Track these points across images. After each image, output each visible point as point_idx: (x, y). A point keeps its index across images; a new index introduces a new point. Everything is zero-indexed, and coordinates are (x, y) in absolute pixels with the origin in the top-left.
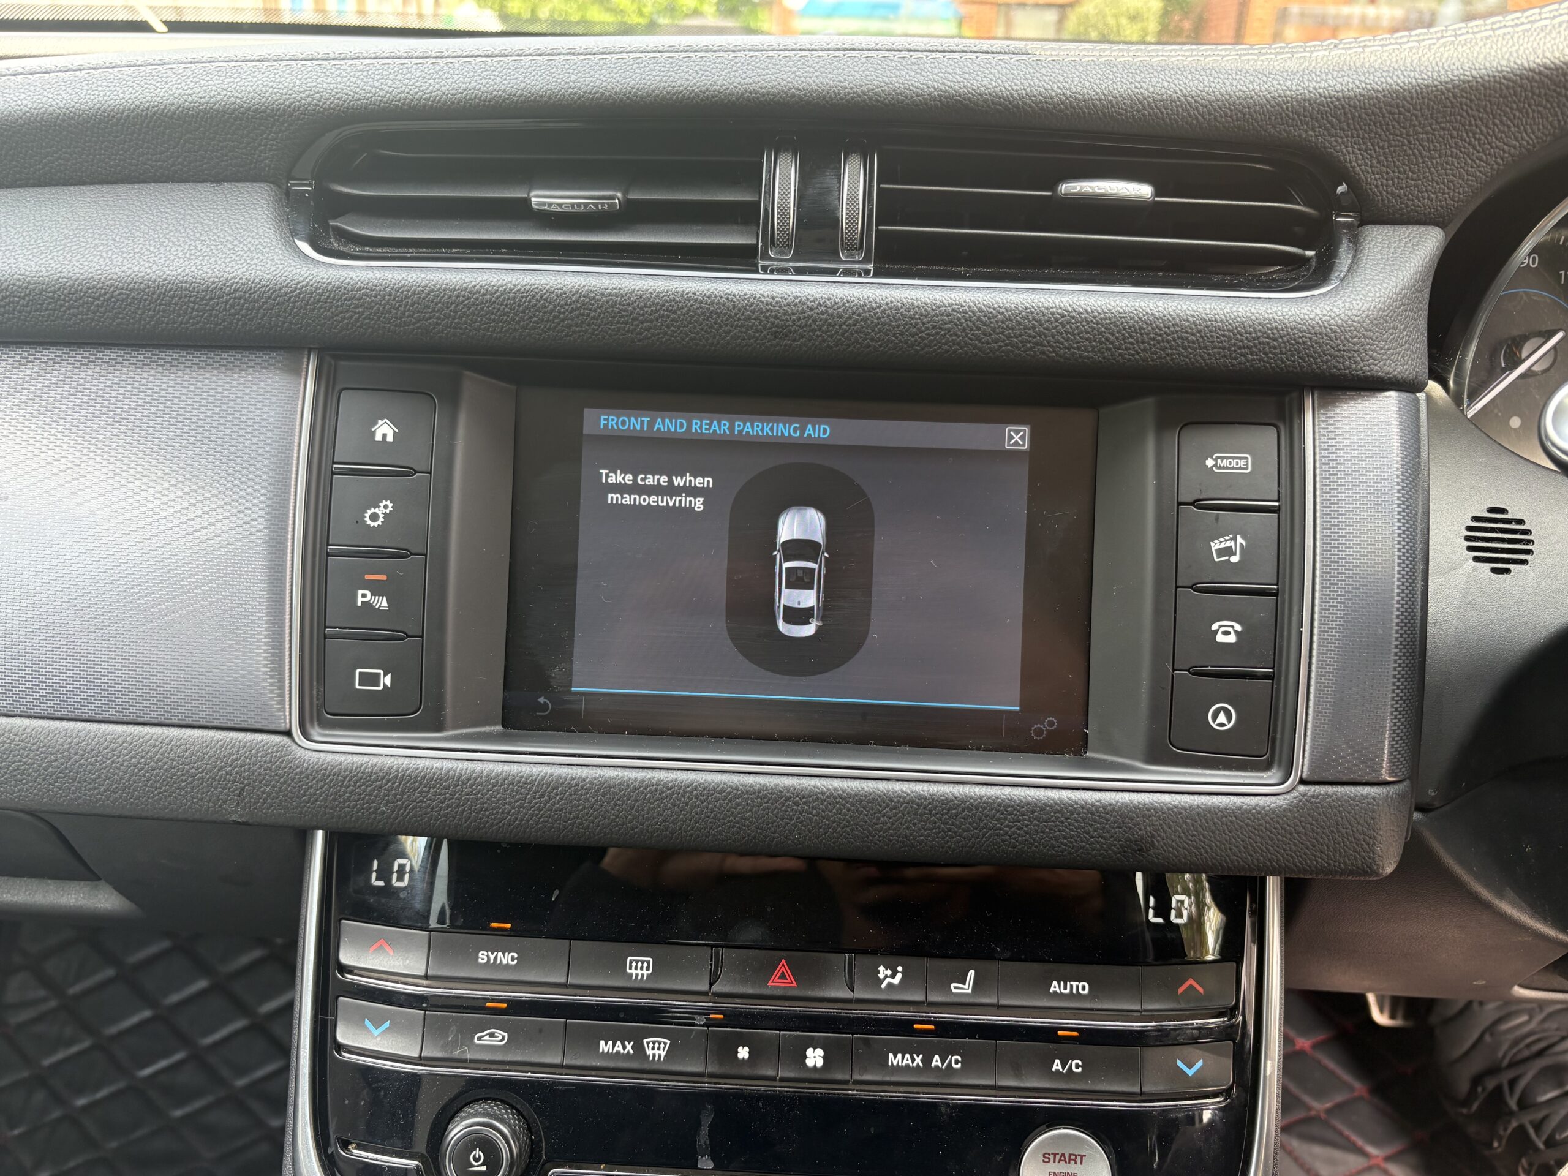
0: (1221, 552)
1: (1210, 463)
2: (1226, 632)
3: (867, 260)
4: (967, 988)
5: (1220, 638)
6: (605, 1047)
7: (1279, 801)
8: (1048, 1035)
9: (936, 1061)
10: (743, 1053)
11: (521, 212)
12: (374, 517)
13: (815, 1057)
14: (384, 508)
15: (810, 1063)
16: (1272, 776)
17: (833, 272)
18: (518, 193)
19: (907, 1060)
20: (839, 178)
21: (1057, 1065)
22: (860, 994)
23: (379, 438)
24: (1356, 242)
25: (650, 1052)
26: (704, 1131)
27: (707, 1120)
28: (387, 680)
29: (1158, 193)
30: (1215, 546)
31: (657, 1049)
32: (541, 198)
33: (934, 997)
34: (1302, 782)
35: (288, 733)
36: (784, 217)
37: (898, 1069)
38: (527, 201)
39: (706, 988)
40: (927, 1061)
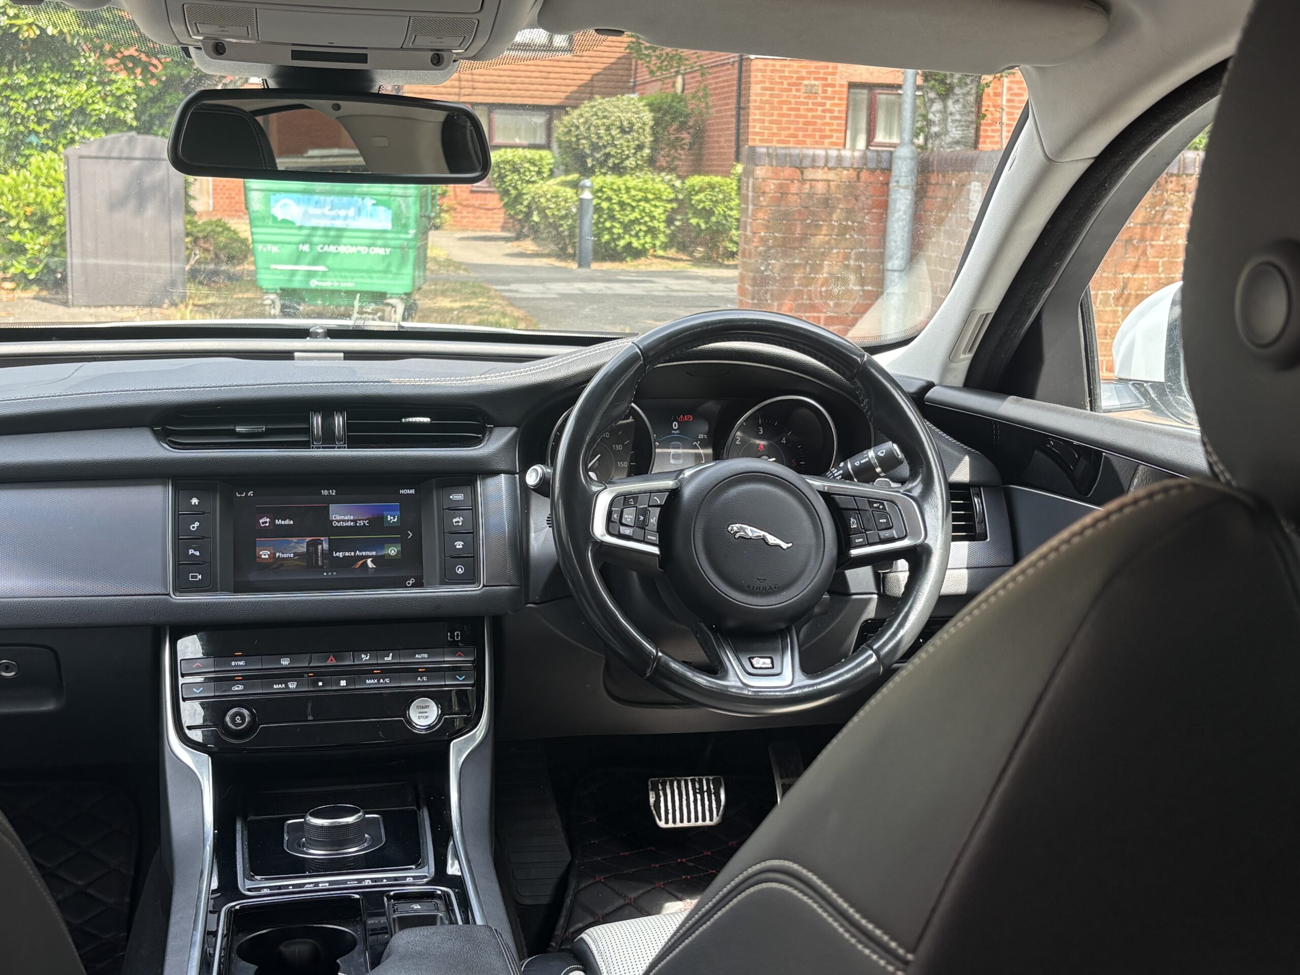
0: (456, 522)
1: (451, 497)
2: (459, 545)
3: (345, 444)
4: (390, 658)
5: (458, 547)
6: (275, 686)
7: (478, 592)
8: (415, 670)
9: (382, 681)
10: (320, 684)
11: (233, 433)
12: (193, 527)
13: (343, 683)
14: (197, 524)
15: (342, 685)
16: (477, 584)
17: (334, 448)
18: (232, 427)
19: (372, 681)
20: (334, 419)
21: (419, 679)
22: (356, 663)
23: (193, 504)
24: (491, 432)
25: (290, 686)
26: (309, 709)
27: (310, 705)
28: (200, 577)
29: (432, 420)
30: (454, 520)
31: (292, 685)
32: (239, 429)
33: (380, 662)
34: (484, 586)
35: (168, 595)
36: (318, 430)
37: (370, 684)
38: (234, 430)
39: (307, 665)
40: (379, 681)
